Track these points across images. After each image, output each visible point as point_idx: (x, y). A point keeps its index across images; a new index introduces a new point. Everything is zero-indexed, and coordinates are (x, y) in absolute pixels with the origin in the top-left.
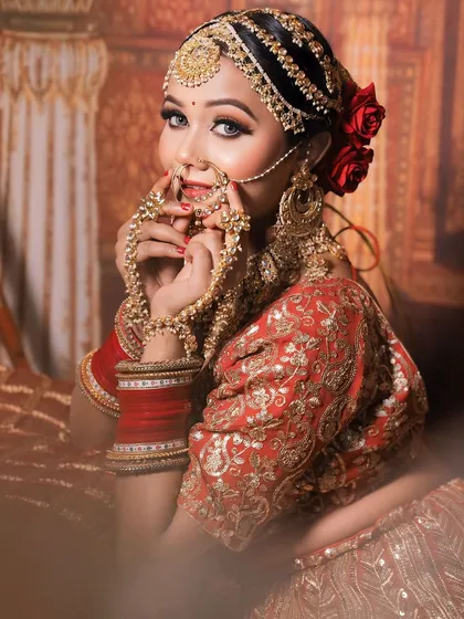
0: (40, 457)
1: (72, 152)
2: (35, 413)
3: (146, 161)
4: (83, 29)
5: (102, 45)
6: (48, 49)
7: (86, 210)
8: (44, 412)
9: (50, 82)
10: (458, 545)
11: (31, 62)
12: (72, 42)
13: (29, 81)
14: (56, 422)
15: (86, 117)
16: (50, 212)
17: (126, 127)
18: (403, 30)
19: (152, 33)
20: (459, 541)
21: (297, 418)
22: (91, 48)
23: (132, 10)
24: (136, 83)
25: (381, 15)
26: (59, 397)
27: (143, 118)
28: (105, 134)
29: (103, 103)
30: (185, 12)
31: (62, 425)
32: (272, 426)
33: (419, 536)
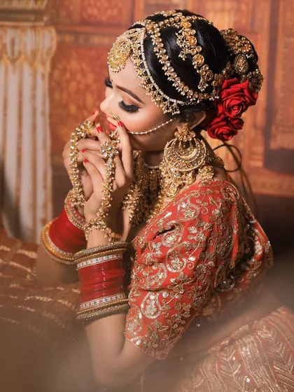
0: (15, 291)
1: (34, 97)
2: (12, 263)
3: (81, 103)
4: (41, 20)
5: (53, 30)
6: (18, 32)
7: (43, 134)
8: (17, 262)
9: (20, 53)
10: (282, 349)
11: (8, 40)
12: (34, 28)
13: (6, 53)
14: (24, 268)
15: (43, 75)
16: (20, 135)
17: (68, 82)
18: (244, 21)
19: (84, 22)
20: (283, 346)
21: (202, 276)
22: (46, 32)
23: (72, 8)
24: (74, 54)
25: (229, 11)
26: (27, 253)
27: (79, 76)
28: (55, 87)
29: (53, 66)
30: (106, 9)
31: (29, 270)
32: (188, 283)
33: (258, 343)
